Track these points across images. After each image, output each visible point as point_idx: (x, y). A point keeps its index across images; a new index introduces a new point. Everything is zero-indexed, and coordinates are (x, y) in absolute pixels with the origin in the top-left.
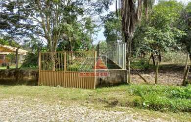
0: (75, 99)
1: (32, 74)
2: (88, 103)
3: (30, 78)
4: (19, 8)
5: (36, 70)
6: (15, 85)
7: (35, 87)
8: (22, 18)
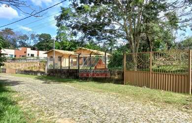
0: (169, 102)
1: (118, 74)
2: (187, 109)
3: (116, 77)
4: (104, 16)
5: (122, 70)
6: (104, 82)
7: (121, 85)
8: (106, 25)
